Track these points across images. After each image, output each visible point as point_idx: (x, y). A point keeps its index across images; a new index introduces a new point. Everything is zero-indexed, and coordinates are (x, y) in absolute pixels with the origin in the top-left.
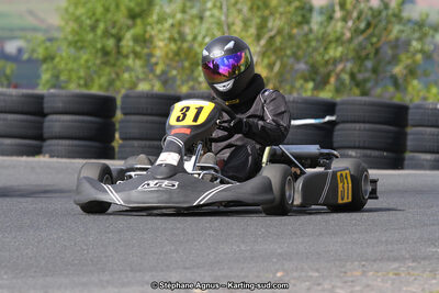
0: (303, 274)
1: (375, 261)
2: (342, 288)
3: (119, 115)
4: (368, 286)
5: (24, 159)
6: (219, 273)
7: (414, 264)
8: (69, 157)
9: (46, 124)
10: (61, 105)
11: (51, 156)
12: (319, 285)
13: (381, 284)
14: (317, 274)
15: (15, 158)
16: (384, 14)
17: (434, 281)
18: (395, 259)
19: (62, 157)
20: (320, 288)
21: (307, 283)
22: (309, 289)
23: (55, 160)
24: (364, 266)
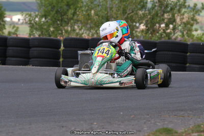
0: (142, 116)
1: (174, 111)
2: (159, 122)
3: (62, 48)
5: (21, 66)
7: (191, 112)
8: (41, 66)
9: (30, 52)
11: (32, 66)
12: (149, 121)
14: (148, 117)
15: (17, 66)
16: (178, 4)
17: (199, 120)
19: (38, 66)
20: (149, 122)
21: (144, 120)
22: (145, 123)
23: (34, 67)
24: (169, 113)
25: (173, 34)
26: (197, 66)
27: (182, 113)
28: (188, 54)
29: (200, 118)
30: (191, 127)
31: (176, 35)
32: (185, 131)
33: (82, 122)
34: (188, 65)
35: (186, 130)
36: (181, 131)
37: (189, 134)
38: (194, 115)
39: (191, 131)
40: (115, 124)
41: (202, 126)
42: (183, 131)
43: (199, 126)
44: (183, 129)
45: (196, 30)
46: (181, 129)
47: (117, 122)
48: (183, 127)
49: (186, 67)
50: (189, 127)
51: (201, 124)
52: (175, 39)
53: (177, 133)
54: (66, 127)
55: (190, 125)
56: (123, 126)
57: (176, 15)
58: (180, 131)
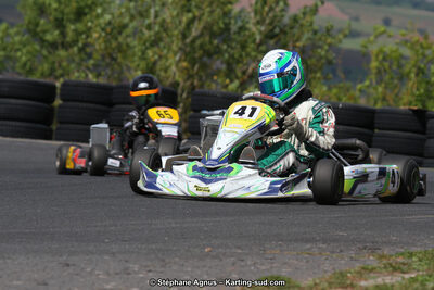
0: (228, 250)
1: (290, 241)
2: (262, 264)
4: (286, 263)
6: (154, 247)
7: (325, 246)
10: (6, 89)
12: (242, 260)
13: (296, 262)
14: (240, 251)
17: (343, 262)
18: (307, 241)
20: (242, 264)
21: (232, 259)
22: (234, 264)
24: (280, 245)
27: (309, 246)
29: (342, 259)
30: (326, 276)
32: (316, 284)
33: (107, 257)
35: (318, 281)
38: (332, 252)
39: (326, 285)
40: (175, 263)
41: (349, 275)
43: (343, 275)
44: (310, 279)
46: (306, 280)
47: (177, 259)
48: (310, 275)
50: (323, 277)
51: (347, 272)
53: (298, 287)
54: (74, 265)
55: (326, 272)
56: (189, 269)
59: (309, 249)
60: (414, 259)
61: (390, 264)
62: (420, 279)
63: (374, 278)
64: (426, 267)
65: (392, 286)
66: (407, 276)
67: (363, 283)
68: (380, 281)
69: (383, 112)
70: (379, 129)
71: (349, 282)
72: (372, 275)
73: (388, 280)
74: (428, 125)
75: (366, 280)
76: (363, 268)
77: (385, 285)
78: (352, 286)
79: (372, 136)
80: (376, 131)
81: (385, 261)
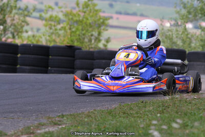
25: (3, 36)
26: (28, 67)
27: (12, 115)
28: (19, 55)
29: (29, 120)
30: (20, 129)
31: (6, 36)
32: (15, 133)
34: (18, 66)
35: (16, 132)
36: (11, 133)
37: (19, 136)
38: (24, 117)
39: (20, 133)
41: (32, 128)
42: (13, 133)
43: (29, 128)
44: (12, 131)
45: (27, 32)
46: (11, 131)
48: (12, 129)
49: (16, 69)
50: (19, 130)
51: (31, 126)
52: (6, 41)
53: (6, 135)
55: (20, 127)
57: (7, 16)
58: (9, 133)
59: (13, 116)
60: (65, 118)
61: (52, 122)
62: (67, 128)
63: (44, 128)
64: (70, 122)
65: (53, 132)
66: (60, 127)
67: (39, 131)
68: (47, 130)
69: (54, 47)
70: (52, 56)
71: (32, 131)
72: (44, 127)
73: (51, 129)
74: (76, 53)
75: (40, 130)
76: (39, 124)
77: (49, 131)
78: (33, 133)
79: (48, 59)
80: (50, 57)
81: (50, 120)
